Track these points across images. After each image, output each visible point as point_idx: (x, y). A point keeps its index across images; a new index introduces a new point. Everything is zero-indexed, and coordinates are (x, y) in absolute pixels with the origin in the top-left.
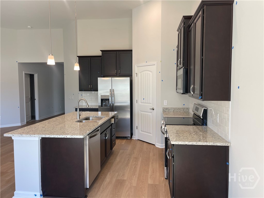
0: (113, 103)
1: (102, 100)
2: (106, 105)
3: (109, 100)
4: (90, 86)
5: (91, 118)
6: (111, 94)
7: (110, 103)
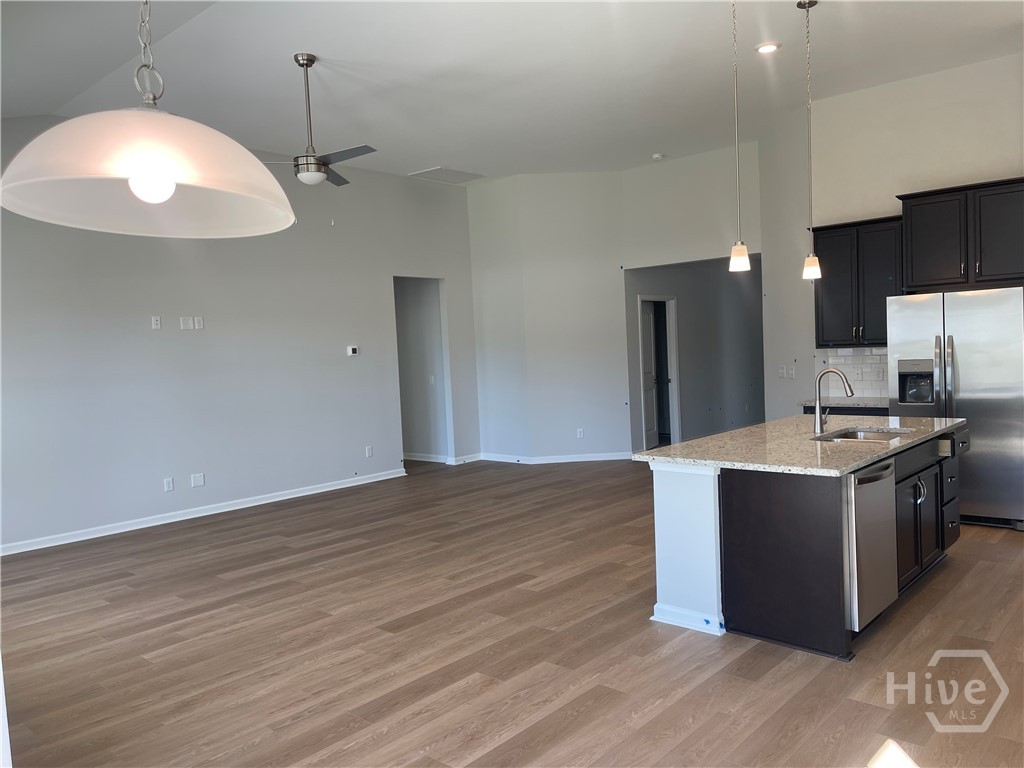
0: (949, 388)
1: (904, 379)
2: (918, 397)
3: (930, 376)
4: (857, 331)
5: (861, 435)
6: (941, 356)
7: (936, 388)
